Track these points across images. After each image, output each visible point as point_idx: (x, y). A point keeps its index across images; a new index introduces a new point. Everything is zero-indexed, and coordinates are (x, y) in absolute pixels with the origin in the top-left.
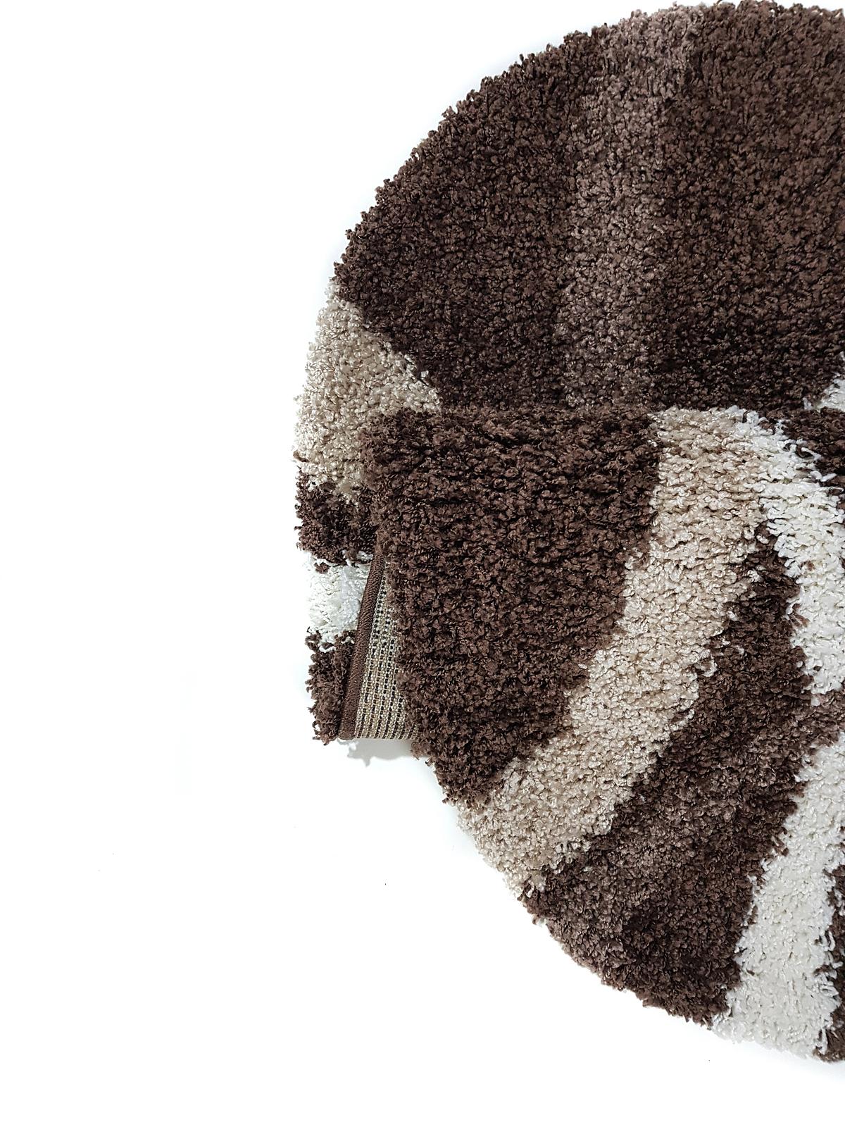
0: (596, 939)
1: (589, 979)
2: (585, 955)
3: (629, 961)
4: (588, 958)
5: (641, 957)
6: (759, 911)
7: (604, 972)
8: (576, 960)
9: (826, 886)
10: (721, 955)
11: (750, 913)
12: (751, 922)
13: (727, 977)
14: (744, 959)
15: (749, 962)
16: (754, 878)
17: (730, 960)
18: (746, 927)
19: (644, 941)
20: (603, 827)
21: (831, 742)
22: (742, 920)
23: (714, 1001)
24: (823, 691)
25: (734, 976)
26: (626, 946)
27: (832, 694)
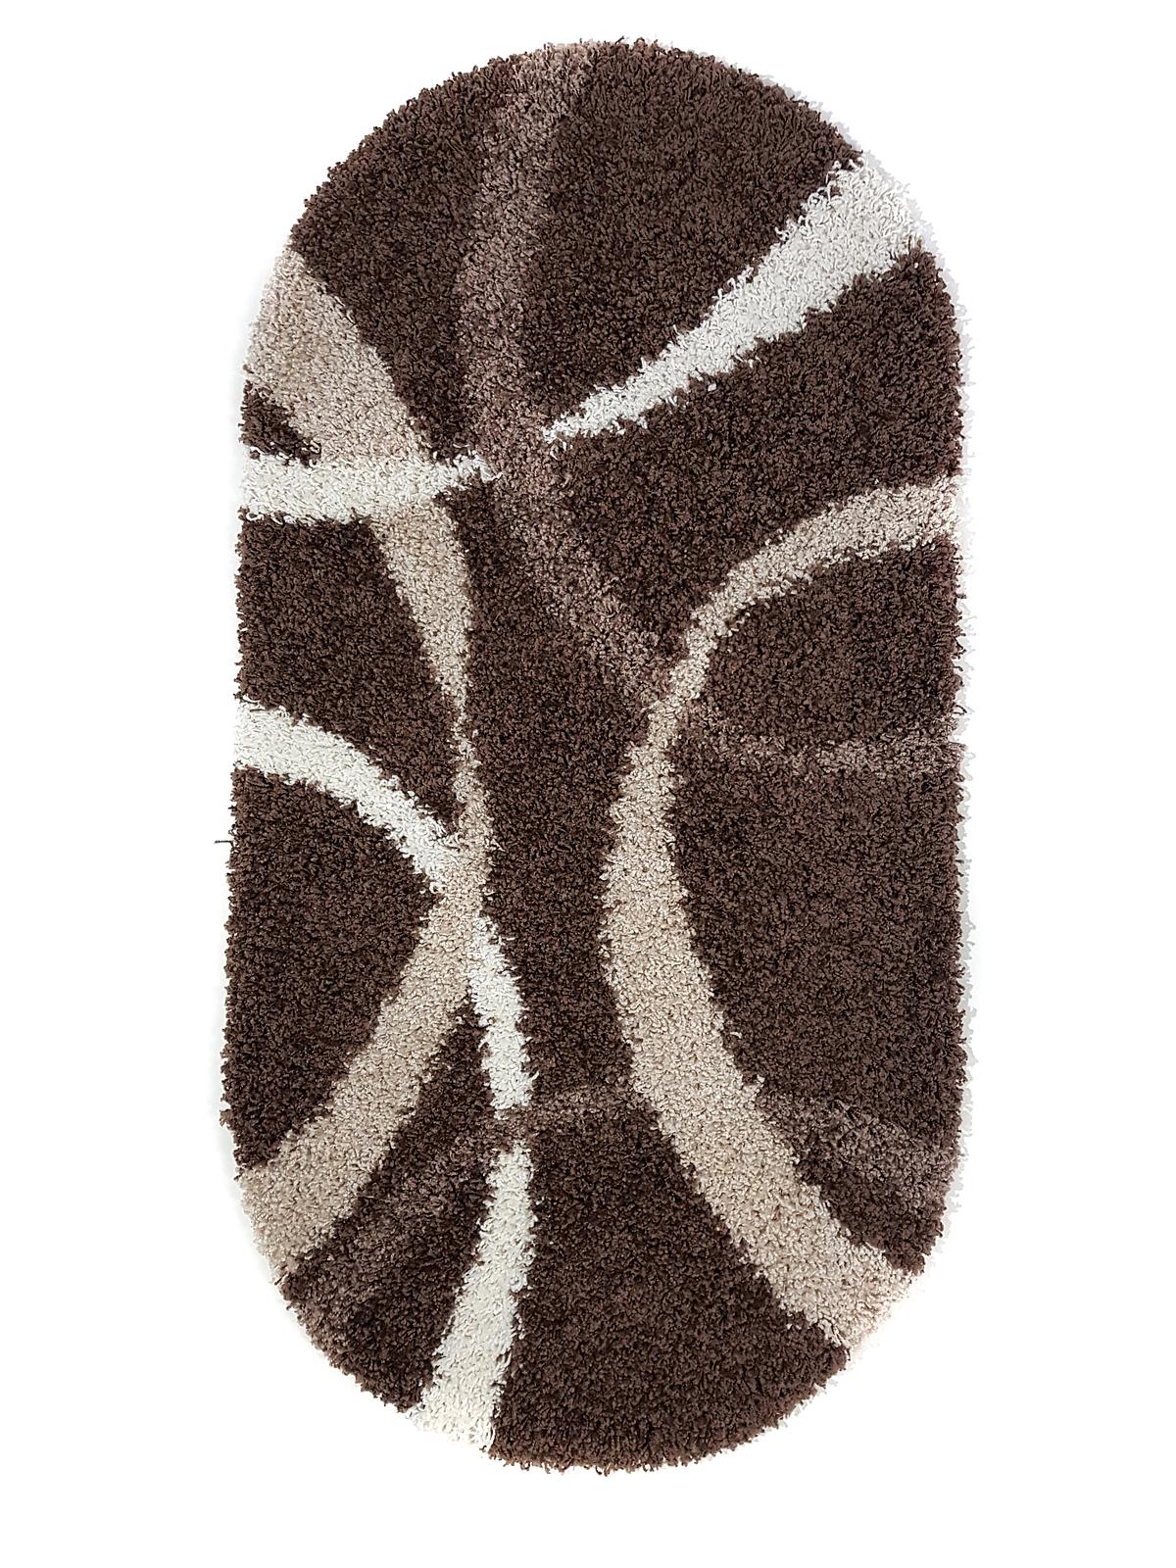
0: (326, 1327)
1: (319, 1360)
2: (319, 1341)
3: (350, 1349)
4: (321, 1343)
5: (357, 1347)
6: (456, 1323)
7: (332, 1357)
8: (313, 1343)
9: (510, 1306)
10: (421, 1356)
11: (449, 1323)
12: (449, 1331)
13: (423, 1376)
14: (439, 1362)
15: (442, 1366)
16: (457, 1290)
17: (428, 1362)
18: (446, 1336)
19: (363, 1334)
20: (346, 1212)
21: (509, 1150)
22: (443, 1328)
23: (410, 1394)
24: (501, 1107)
25: (428, 1377)
26: (348, 1336)
27: (509, 1112)
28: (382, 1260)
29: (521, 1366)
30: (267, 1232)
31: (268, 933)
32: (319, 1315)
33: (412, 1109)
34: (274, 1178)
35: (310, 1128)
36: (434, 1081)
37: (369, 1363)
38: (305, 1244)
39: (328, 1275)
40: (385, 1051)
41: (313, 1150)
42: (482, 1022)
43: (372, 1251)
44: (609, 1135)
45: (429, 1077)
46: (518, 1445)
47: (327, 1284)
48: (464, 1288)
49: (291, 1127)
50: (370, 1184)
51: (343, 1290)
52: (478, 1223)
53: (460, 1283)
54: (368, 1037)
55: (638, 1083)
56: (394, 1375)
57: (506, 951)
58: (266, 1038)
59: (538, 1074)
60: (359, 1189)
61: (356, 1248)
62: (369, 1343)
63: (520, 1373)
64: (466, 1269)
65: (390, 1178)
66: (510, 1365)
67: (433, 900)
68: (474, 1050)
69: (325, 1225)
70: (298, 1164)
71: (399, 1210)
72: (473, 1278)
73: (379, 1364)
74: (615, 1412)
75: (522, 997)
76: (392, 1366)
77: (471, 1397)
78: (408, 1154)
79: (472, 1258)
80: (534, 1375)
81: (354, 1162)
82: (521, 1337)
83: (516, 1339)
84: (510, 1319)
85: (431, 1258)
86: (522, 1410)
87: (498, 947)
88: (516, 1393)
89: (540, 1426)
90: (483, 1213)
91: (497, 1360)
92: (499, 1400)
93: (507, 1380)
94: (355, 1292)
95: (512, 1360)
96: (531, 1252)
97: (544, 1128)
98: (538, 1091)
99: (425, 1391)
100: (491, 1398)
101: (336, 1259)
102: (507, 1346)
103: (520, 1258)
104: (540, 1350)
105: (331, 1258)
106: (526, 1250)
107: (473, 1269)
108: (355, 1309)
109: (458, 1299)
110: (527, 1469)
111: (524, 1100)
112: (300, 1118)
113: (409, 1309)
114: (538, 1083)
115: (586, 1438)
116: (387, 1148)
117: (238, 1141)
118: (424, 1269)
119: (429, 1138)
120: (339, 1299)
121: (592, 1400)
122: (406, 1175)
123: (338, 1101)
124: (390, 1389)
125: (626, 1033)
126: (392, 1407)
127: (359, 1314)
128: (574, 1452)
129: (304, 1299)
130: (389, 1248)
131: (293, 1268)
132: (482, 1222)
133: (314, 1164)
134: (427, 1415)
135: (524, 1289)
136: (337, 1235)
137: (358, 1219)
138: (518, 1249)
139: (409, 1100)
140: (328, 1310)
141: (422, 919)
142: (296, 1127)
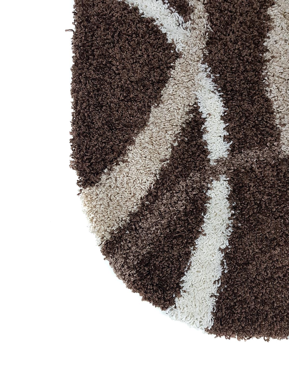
0: (126, 267)
1: (121, 285)
2: (121, 275)
3: (138, 278)
4: (122, 276)
5: (142, 277)
6: (192, 264)
7: (128, 283)
8: (118, 276)
9: (220, 256)
10: (174, 281)
11: (188, 265)
12: (189, 269)
13: (175, 291)
14: (183, 285)
15: (185, 286)
16: (192, 248)
17: (178, 284)
18: (187, 271)
19: (145, 270)
20: (135, 209)
21: (217, 179)
22: (185, 267)
23: (169, 300)
24: (213, 158)
25: (178, 292)
26: (137, 272)
27: (218, 161)
28: (154, 233)
29: (226, 286)
30: (94, 220)
31: (93, 70)
32: (121, 261)
33: (167, 160)
34: (98, 192)
35: (117, 168)
36: (179, 146)
37: (148, 285)
38: (114, 225)
39: (126, 240)
40: (154, 130)
41: (118, 179)
42: (204, 116)
43: (149, 229)
44: (269, 172)
45: (176, 144)
46: (226, 326)
47: (126, 245)
48: (196, 246)
49: (107, 168)
50: (147, 196)
51: (134, 248)
52: (202, 215)
53: (194, 245)
54: (145, 123)
55: (283, 146)
56: (161, 290)
57: (215, 81)
58: (93, 123)
59: (232, 142)
60: (141, 199)
61: (140, 227)
62: (147, 275)
63: (226, 289)
64: (196, 238)
65: (157, 193)
66: (221, 286)
67: (178, 56)
68: (199, 130)
69: (124, 216)
70: (110, 186)
71: (162, 209)
72: (200, 242)
73: (153, 285)
74: (276, 309)
75: (224, 103)
76: (160, 287)
77: (201, 302)
78: (166, 181)
79: (200, 233)
80: (233, 291)
81: (139, 185)
82: (226, 271)
83: (223, 273)
84: (220, 262)
85: (178, 232)
86: (227, 309)
87: (211, 79)
88: (223, 300)
89: (236, 317)
90: (204, 210)
91: (214, 283)
92: (215, 304)
93: (219, 293)
94: (140, 249)
95: (221, 283)
96: (230, 229)
97: (236, 168)
98: (232, 150)
99: (176, 299)
100: (211, 303)
101: (130, 232)
102: (218, 277)
103: (225, 232)
104: (235, 278)
105: (128, 232)
106: (227, 228)
107: (200, 238)
108: (140, 257)
109: (193, 252)
110: (229, 338)
111: (225, 155)
112: (111, 162)
113: (168, 257)
114: (233, 146)
115: (261, 322)
116: (155, 178)
117: (80, 175)
118: (175, 238)
119: (177, 173)
120: (132, 252)
121: (263, 303)
122: (165, 192)
123: (130, 155)
124: (158, 298)
125: (277, 122)
126: (158, 309)
127: (142, 260)
128: (255, 329)
129: (114, 253)
130: (157, 227)
131: (108, 237)
132: (205, 214)
133: (119, 186)
134: (178, 311)
135: (227, 248)
136: (130, 220)
137: (142, 213)
138: (223, 228)
139: (166, 155)
140: (126, 258)
141: (172, 64)
142: (109, 168)
